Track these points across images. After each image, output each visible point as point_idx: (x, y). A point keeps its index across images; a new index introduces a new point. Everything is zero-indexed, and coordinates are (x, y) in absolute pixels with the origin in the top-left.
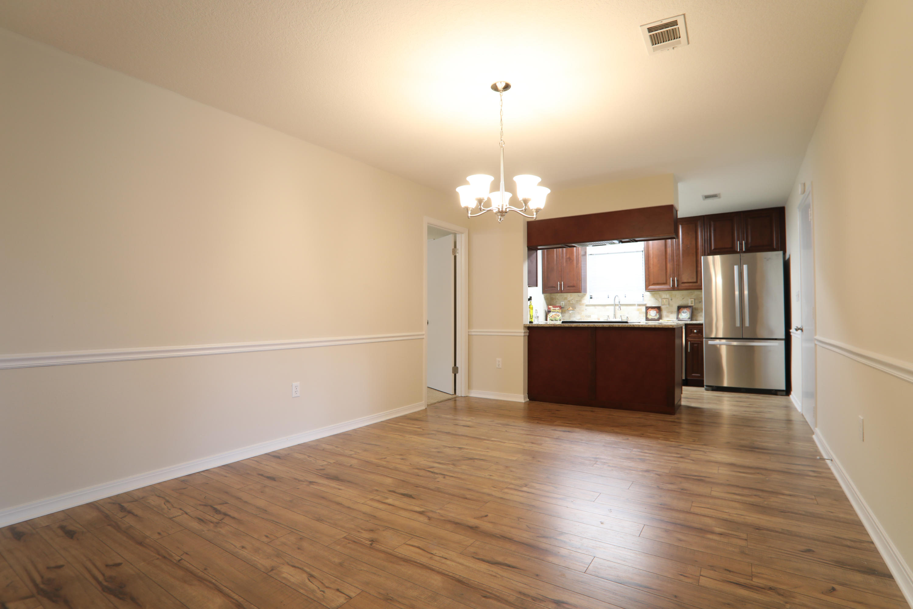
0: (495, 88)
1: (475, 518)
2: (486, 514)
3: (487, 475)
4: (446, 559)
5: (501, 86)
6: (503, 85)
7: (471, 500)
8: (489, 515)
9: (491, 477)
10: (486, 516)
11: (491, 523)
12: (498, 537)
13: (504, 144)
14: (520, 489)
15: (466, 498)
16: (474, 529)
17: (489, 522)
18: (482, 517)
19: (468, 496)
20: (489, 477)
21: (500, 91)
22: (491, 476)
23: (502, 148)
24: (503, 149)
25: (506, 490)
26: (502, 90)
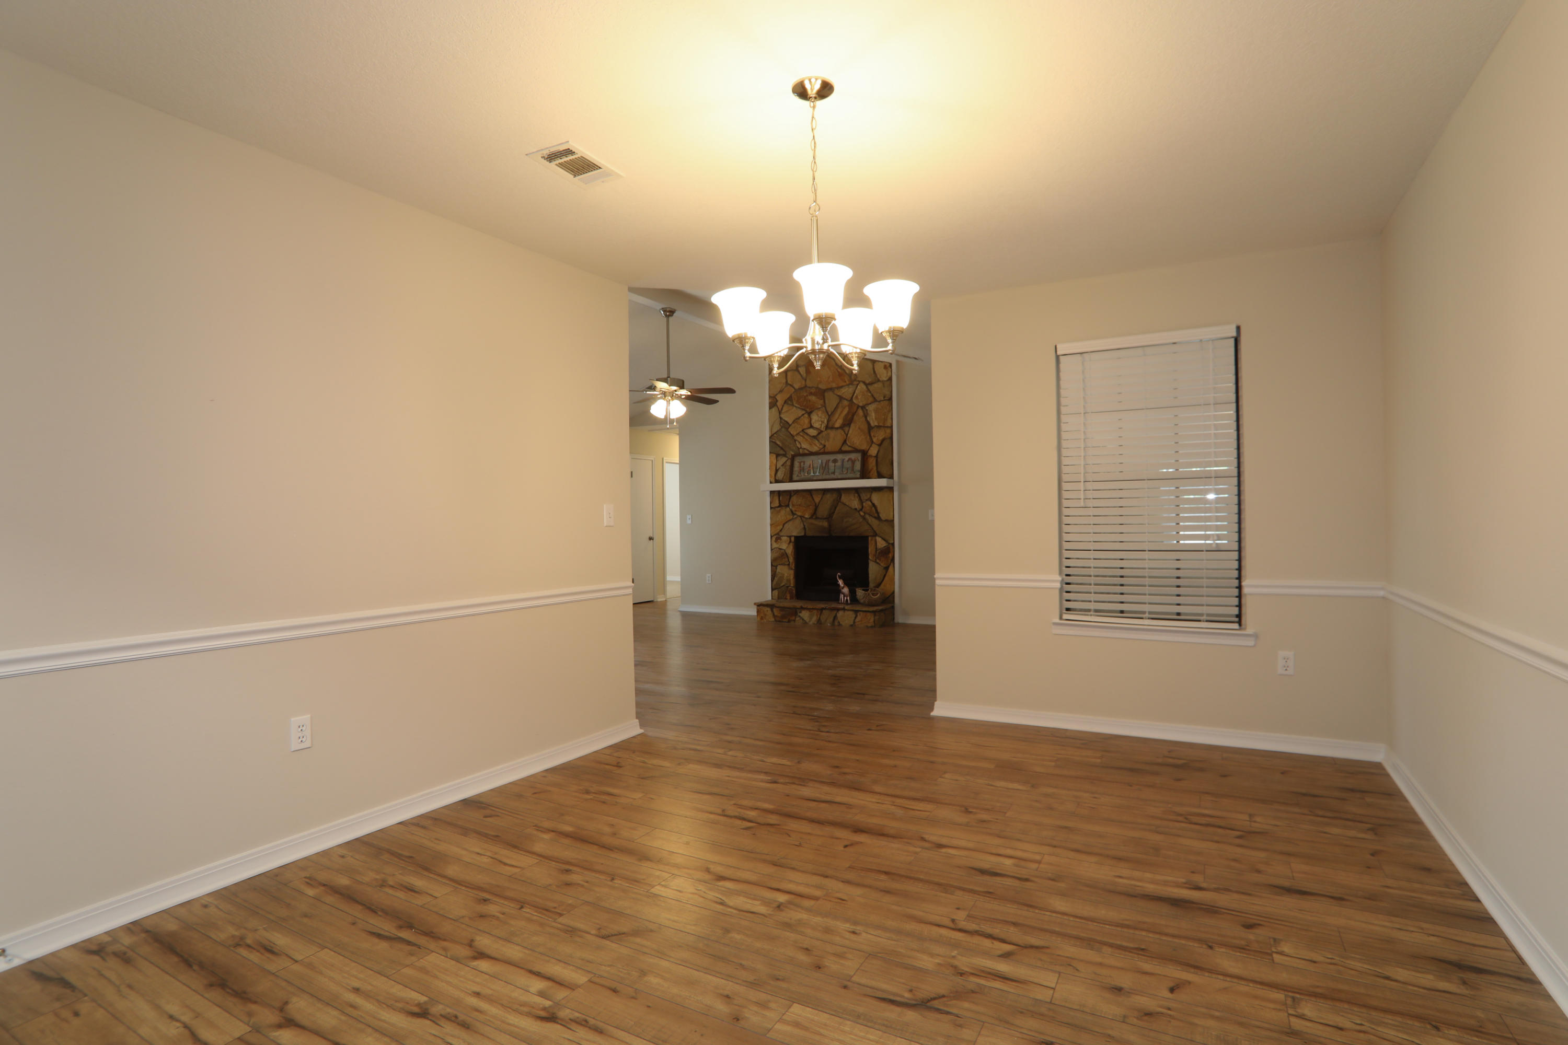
0: (801, 92)
1: (861, 843)
2: (847, 849)
3: (864, 935)
4: (878, 803)
5: (813, 88)
6: (817, 86)
7: (875, 870)
8: (842, 849)
9: (852, 928)
10: (846, 846)
11: (837, 838)
12: (828, 823)
13: (819, 209)
14: (793, 896)
15: (886, 873)
16: (858, 830)
17: (840, 839)
18: (851, 845)
19: (883, 877)
20: (858, 928)
21: (810, 98)
22: (854, 933)
23: (815, 219)
24: (817, 220)
25: (818, 893)
26: (814, 96)
